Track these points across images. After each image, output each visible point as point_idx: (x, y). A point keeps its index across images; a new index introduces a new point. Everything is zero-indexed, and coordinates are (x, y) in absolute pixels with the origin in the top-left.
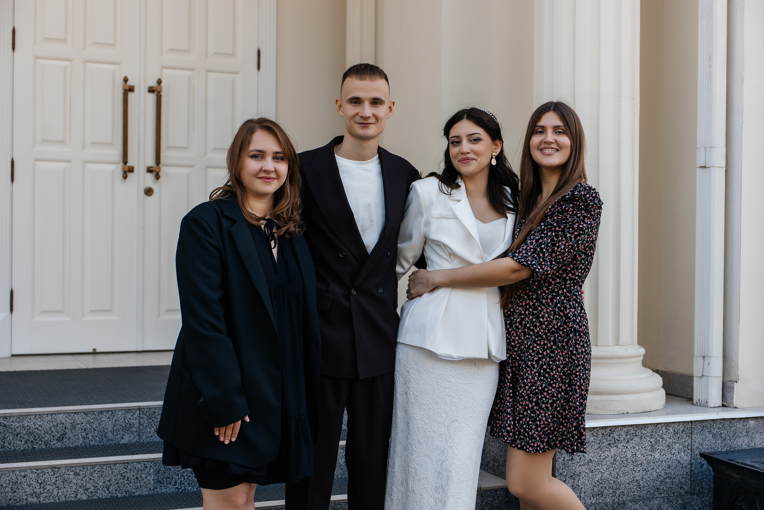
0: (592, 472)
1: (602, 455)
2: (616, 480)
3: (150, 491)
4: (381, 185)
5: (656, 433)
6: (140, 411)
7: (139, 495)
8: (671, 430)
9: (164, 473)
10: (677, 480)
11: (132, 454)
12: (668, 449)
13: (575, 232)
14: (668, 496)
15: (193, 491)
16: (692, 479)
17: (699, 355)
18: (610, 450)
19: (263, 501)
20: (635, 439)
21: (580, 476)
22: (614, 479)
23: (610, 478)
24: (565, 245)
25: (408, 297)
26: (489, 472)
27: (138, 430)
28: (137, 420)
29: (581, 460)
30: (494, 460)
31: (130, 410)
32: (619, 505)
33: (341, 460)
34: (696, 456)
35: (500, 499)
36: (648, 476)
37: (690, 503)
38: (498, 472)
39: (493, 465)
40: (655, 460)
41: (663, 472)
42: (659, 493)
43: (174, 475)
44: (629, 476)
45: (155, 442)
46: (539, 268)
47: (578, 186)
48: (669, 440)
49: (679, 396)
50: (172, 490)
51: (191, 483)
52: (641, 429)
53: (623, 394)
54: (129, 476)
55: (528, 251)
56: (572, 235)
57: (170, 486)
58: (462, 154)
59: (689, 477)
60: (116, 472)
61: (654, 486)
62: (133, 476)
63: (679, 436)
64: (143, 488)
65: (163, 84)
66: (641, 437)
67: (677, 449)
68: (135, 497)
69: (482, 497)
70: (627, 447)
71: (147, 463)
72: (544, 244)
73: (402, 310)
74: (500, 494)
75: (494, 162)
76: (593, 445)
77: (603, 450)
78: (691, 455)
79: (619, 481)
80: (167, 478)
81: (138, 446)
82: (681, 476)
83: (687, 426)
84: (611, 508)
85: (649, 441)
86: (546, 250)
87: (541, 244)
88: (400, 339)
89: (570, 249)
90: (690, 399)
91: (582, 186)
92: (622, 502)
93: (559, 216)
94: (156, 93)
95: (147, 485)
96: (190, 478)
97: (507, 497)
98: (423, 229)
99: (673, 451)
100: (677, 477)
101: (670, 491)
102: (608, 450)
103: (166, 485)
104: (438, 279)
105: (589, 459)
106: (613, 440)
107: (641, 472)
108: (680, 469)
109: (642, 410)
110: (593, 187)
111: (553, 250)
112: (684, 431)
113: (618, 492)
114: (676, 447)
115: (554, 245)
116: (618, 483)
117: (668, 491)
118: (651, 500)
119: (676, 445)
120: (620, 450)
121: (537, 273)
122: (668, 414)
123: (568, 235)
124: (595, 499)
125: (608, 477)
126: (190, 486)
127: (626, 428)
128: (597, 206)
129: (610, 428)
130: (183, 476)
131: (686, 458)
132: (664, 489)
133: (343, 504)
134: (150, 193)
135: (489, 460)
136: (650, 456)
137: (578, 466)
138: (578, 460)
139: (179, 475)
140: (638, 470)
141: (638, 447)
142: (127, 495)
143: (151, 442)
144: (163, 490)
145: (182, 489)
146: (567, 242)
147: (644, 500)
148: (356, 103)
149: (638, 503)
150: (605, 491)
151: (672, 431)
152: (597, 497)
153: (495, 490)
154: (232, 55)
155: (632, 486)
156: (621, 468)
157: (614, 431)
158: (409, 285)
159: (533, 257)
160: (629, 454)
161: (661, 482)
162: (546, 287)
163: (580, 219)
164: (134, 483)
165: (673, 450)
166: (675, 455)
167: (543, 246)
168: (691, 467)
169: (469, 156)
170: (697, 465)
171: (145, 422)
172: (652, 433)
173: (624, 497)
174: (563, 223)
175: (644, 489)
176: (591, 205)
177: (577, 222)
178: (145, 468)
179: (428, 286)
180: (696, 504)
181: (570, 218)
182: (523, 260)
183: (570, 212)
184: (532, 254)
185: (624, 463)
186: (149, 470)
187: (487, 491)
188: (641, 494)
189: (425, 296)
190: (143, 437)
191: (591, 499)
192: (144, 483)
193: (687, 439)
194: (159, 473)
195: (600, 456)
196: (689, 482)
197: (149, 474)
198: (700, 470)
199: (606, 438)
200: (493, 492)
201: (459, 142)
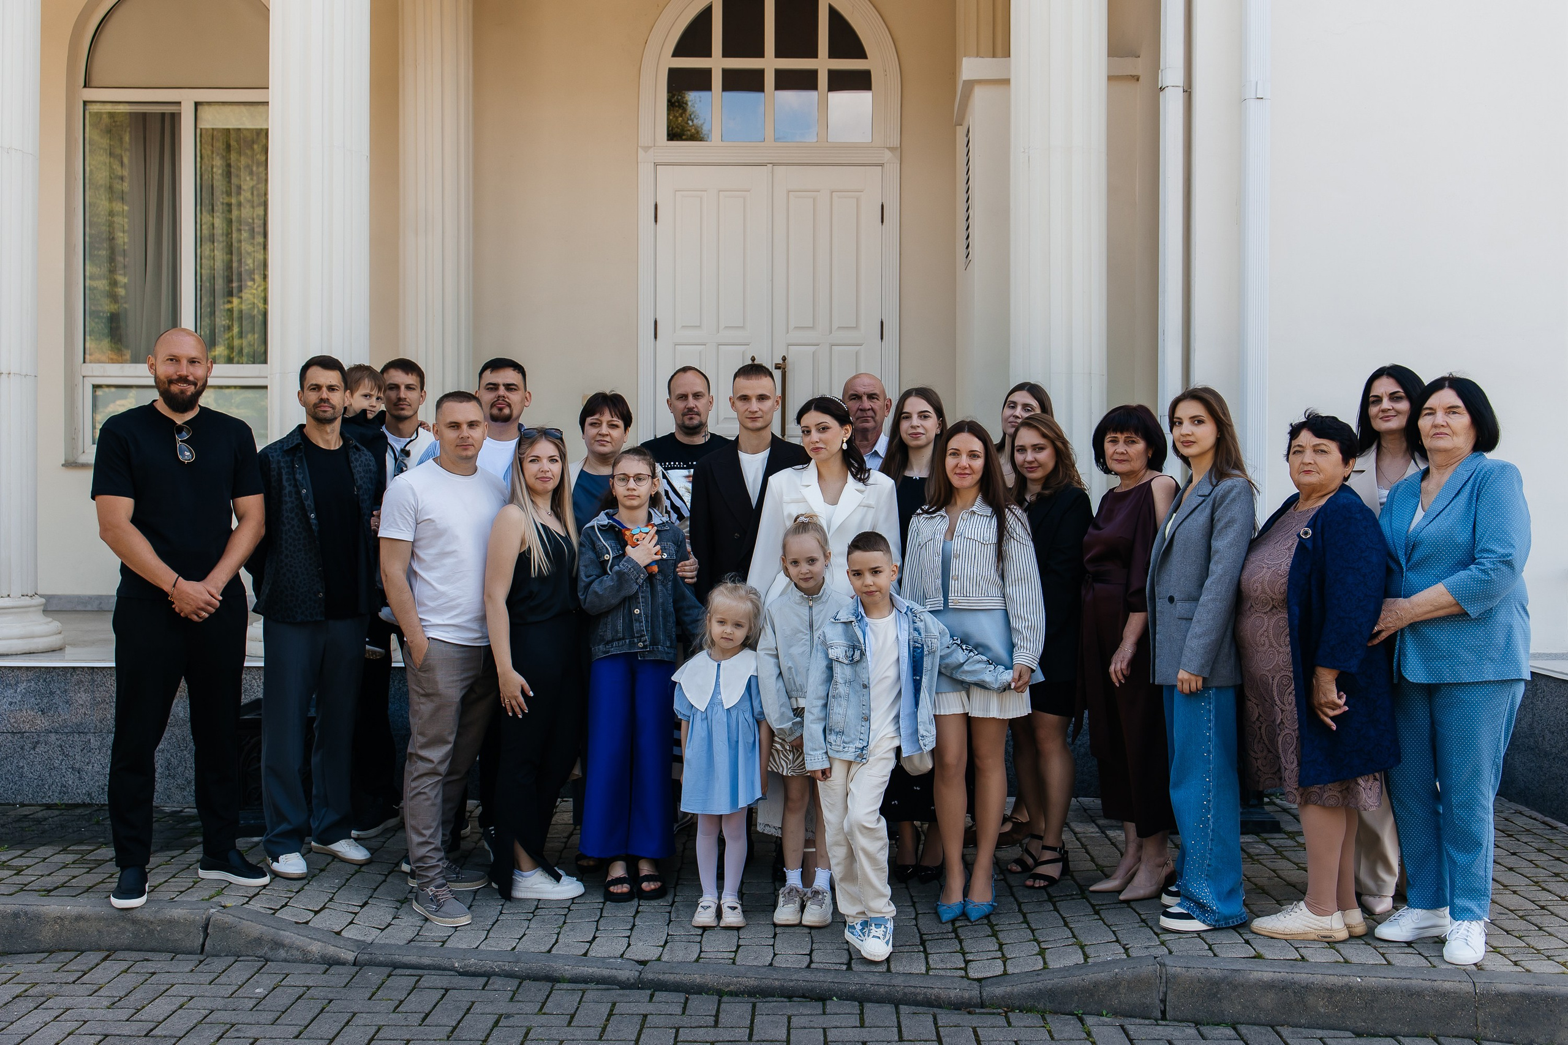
58: (812, 443)
65: (788, 361)
75: (845, 446)
94: (781, 369)
148: (745, 399)
154: (856, 328)
169: (818, 445)
201: (809, 432)
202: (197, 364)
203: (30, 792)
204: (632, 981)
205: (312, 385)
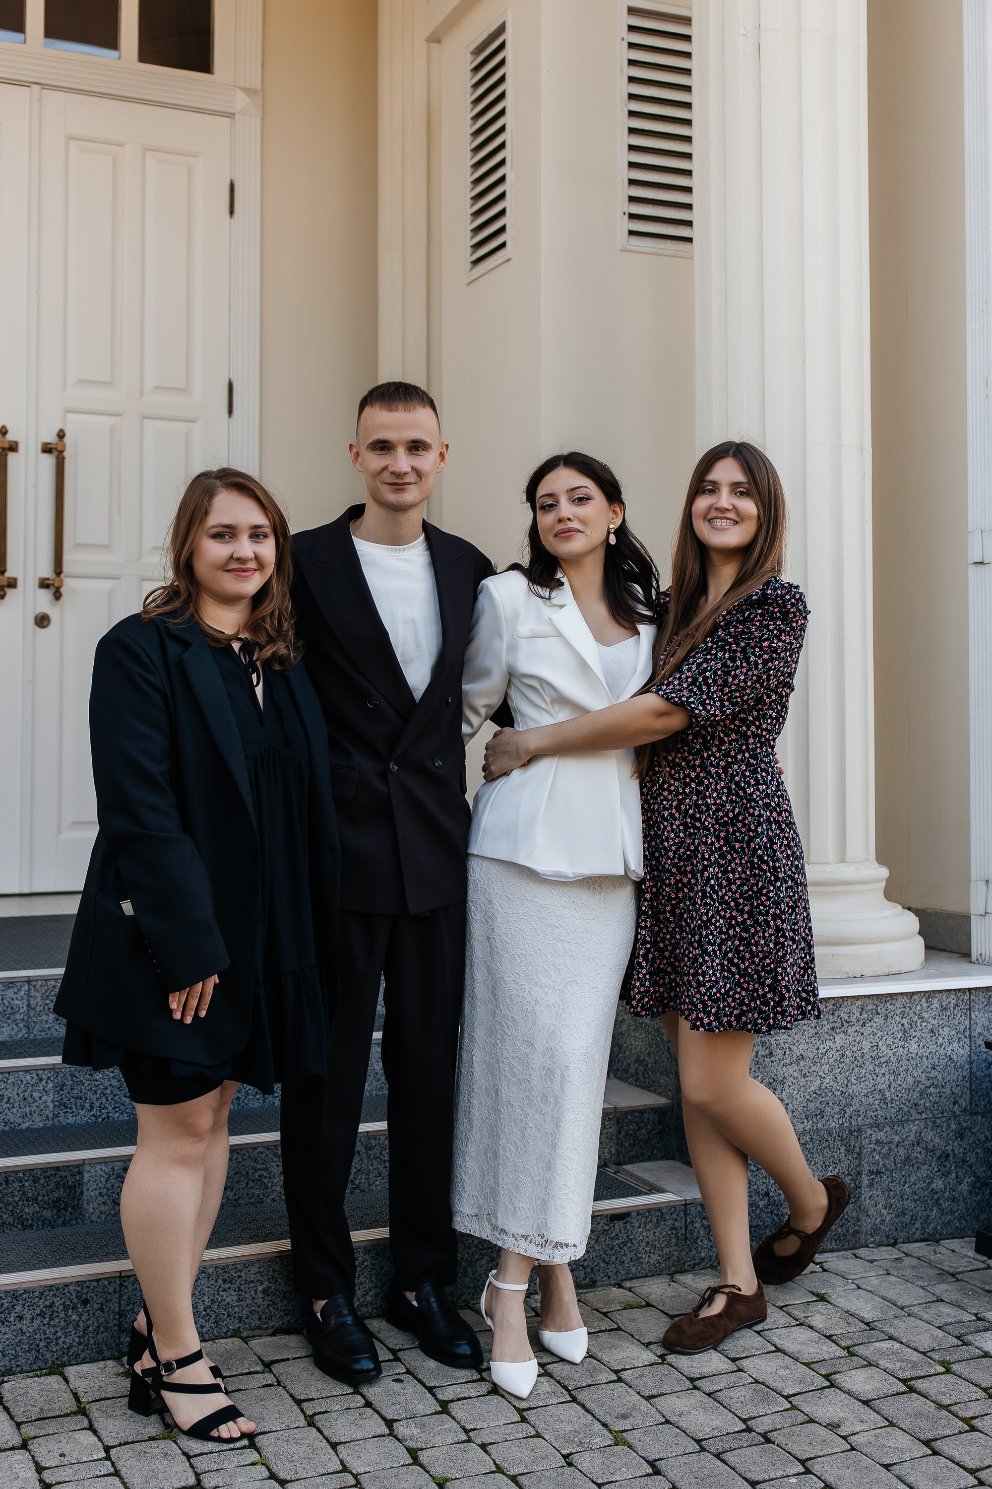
0: (805, 1076)
1: (822, 1047)
2: (845, 1091)
3: (47, 1122)
4: (431, 585)
5: (910, 1009)
6: (29, 985)
7: (28, 1129)
8: (936, 1004)
9: (72, 1089)
10: (947, 1090)
11: (17, 1057)
12: (931, 1037)
13: (764, 654)
14: (934, 1117)
15: (121, 1121)
16: (973, 1087)
17: (978, 879)
18: (834, 1038)
19: (244, 1134)
20: (875, 1020)
21: (784, 1083)
22: (841, 1089)
23: (835, 1086)
24: (746, 674)
25: (485, 777)
26: (630, 1083)
27: (26, 1018)
28: (25, 1001)
29: (786, 1055)
30: (638, 1061)
31: (12, 983)
32: (851, 1132)
33: (376, 1064)
34: (978, 1049)
35: (649, 1127)
36: (898, 1083)
37: (970, 1129)
38: (644, 1082)
39: (637, 1069)
40: (909, 1055)
41: (923, 1076)
42: (919, 1113)
43: (89, 1093)
44: (866, 1083)
45: (55, 1038)
46: (701, 708)
47: (771, 581)
48: (932, 1022)
49: (946, 951)
50: (86, 1119)
51: (119, 1107)
52: (886, 1002)
53: (854, 943)
54: (10, 1095)
55: (682, 681)
56: (759, 659)
57: (82, 1112)
58: (560, 521)
59: (968, 1085)
61: (910, 1101)
62: (18, 1094)
63: (949, 1014)
64: (35, 1115)
65: (67, 440)
66: (886, 1016)
67: (946, 1037)
68: (21, 1131)
69: (618, 1123)
70: (862, 1034)
71: (42, 1072)
72: (710, 671)
73: (477, 799)
74: (648, 1119)
75: (613, 540)
76: (804, 1031)
77: (822, 1039)
78: (970, 1046)
79: (851, 1091)
80: (77, 1098)
81: (26, 1044)
82: (954, 1083)
83: (962, 997)
84: (837, 1138)
85: (900, 1022)
86: (713, 680)
87: (705, 670)
88: (474, 850)
89: (755, 683)
90: (966, 955)
91: (777, 581)
92: (856, 1129)
93: (738, 628)
94: (55, 453)
95: (42, 1110)
96: (116, 1098)
97: (660, 1123)
98: (504, 658)
99: (940, 1040)
100: (947, 1084)
101: (936, 1108)
102: (831, 1038)
103: (75, 1110)
104: (534, 742)
105: (798, 1054)
106: (839, 1020)
107: (887, 1076)
108: (953, 1070)
109: (886, 970)
110: (795, 584)
111: (726, 681)
112: (957, 1005)
113: (849, 1111)
114: (945, 1033)
115: (727, 673)
116: (849, 1095)
117: (932, 1109)
118: (905, 1125)
119: (945, 1029)
120: (851, 1039)
121: (697, 717)
122: (930, 977)
123: (753, 658)
124: (811, 1122)
125: (831, 1084)
126: (116, 1112)
127: (859, 1001)
128: (802, 615)
129: (833, 1001)
130: (104, 1094)
131: (962, 1052)
132: (926, 1105)
133: (382, 1138)
134: (45, 624)
135: (629, 1062)
136: (902, 1049)
137: (780, 1067)
138: (780, 1057)
139: (98, 1092)
140: (882, 1072)
141: (882, 1033)
142: (7, 1128)
143: (49, 1039)
144: (70, 1119)
145: (103, 1116)
146: (750, 670)
147: (892, 1124)
148: (382, 449)
149: (882, 1130)
150: (828, 1109)
151: (937, 1006)
152: (814, 1120)
153: (641, 1112)
154: (185, 390)
155: (872, 1100)
156: (853, 1069)
157: (840, 1007)
158: (486, 757)
159: (691, 691)
160: (866, 1045)
161: (921, 1093)
162: (716, 746)
163: (773, 633)
164: (20, 1108)
165: (939, 1037)
166: (943, 1047)
167: (708, 674)
168: (971, 1068)
169: (571, 525)
170: (981, 1064)
171: (39, 1004)
172: (904, 1010)
173: (859, 1119)
174: (745, 638)
175: (893, 1105)
176: (793, 612)
177: (768, 639)
178: (37, 1081)
179: (518, 757)
180: (981, 1131)
181: (756, 631)
182: (674, 695)
183: (757, 621)
184: (689, 685)
185: (858, 1061)
186: (45, 1084)
187: (627, 1113)
188: (888, 1114)
189: (516, 774)
190: (34, 1030)
191: (803, 1123)
192: (37, 1106)
193: (962, 1020)
194: (62, 1090)
195: (818, 1049)
196: (968, 1092)
197: (46, 1091)
198: (986, 1072)
199: (827, 1017)
200: (636, 1114)
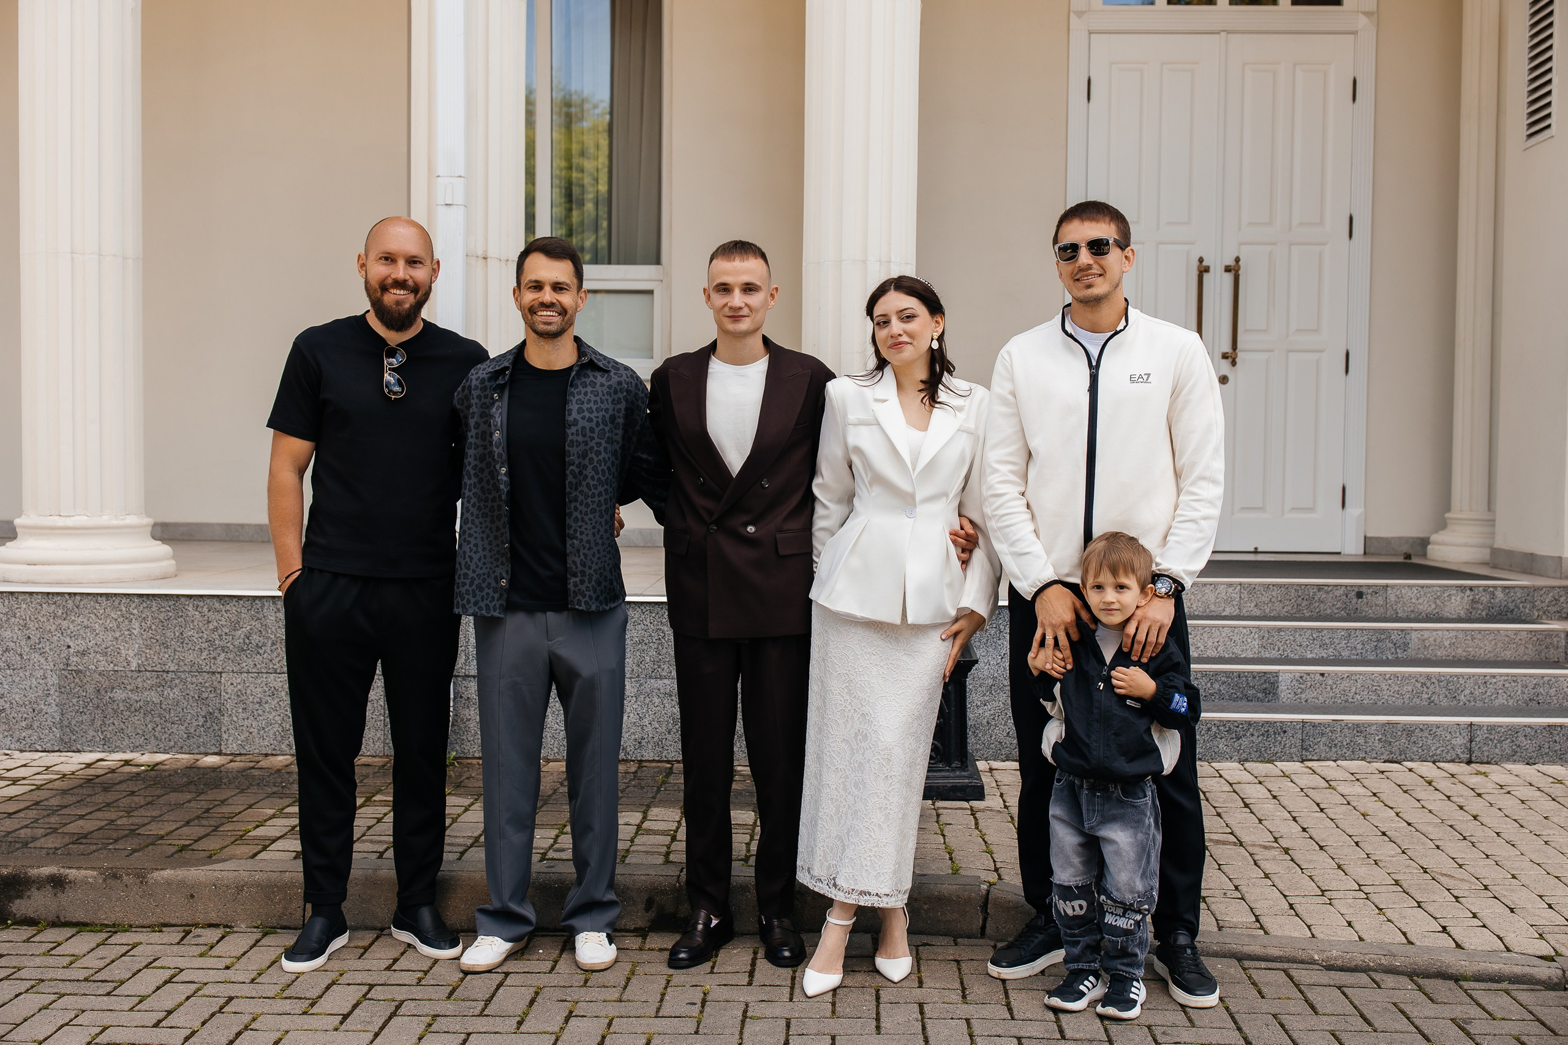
6: (1241, 586)
57: (1273, 652)
58: (892, 337)
60: (1224, 634)
65: (1240, 263)
75: (935, 346)
94: (1233, 272)
103: (1270, 650)
144: (1267, 655)
148: (724, 290)
154: (1320, 224)
169: (902, 339)
194: (1263, 639)
197: (1254, 639)
201: (887, 323)
202: (418, 265)
203: (556, 745)
204: (1556, 980)
205: (531, 281)
